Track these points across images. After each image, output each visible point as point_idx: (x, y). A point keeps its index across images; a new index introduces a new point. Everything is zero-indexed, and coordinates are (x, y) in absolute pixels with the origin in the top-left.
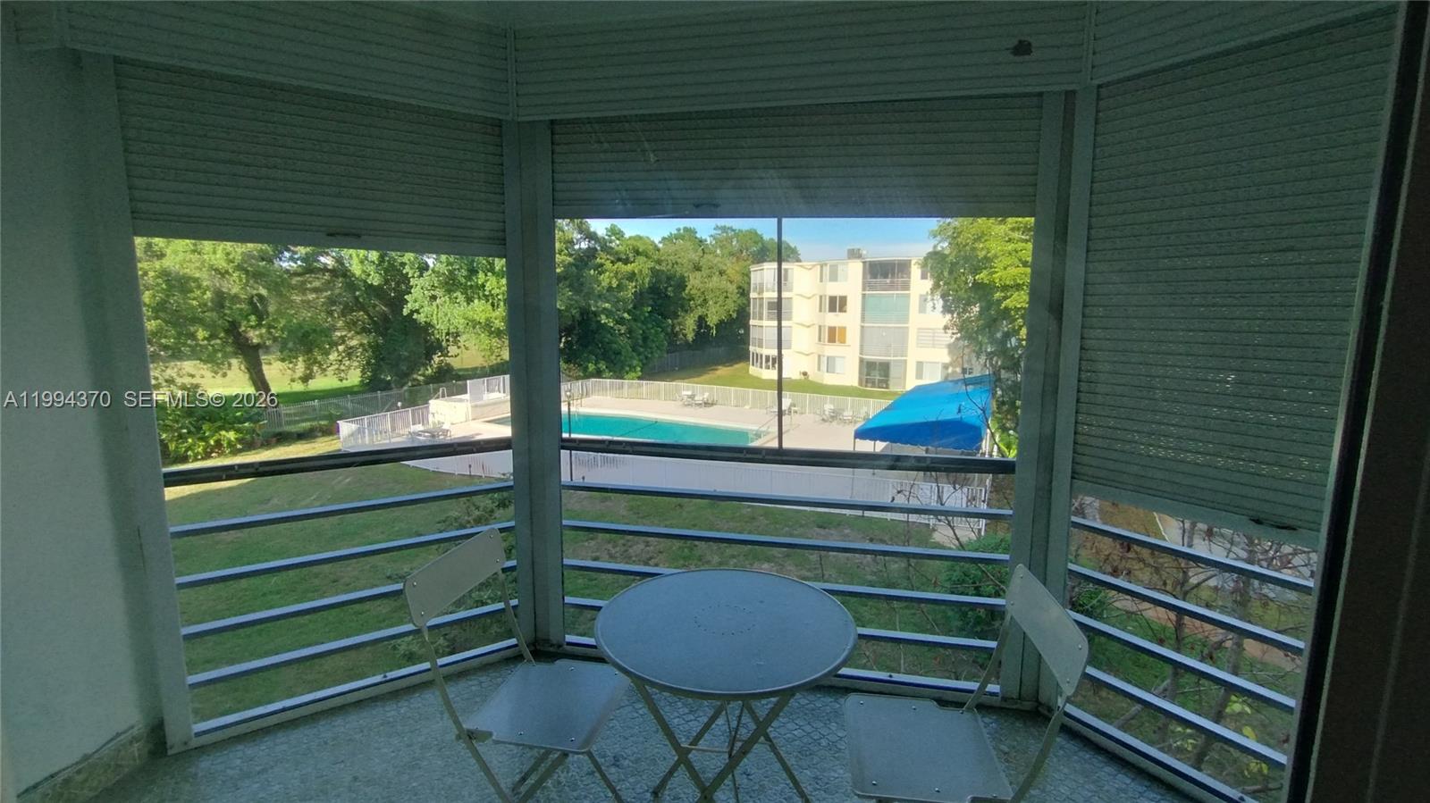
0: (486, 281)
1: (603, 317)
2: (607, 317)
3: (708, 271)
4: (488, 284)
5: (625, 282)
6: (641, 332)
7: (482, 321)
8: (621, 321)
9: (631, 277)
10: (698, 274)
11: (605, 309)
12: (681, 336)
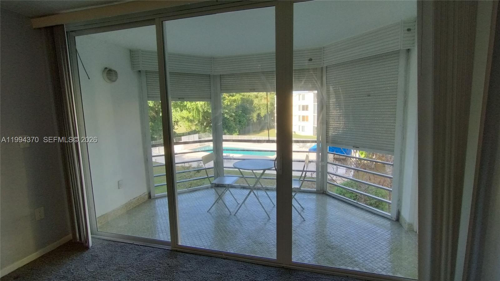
0: (187, 104)
1: (226, 115)
2: (227, 115)
3: (260, 98)
4: (187, 105)
5: (232, 103)
6: (238, 119)
7: (186, 117)
8: (231, 116)
9: (235, 101)
10: (257, 99)
11: (226, 112)
12: (252, 120)
